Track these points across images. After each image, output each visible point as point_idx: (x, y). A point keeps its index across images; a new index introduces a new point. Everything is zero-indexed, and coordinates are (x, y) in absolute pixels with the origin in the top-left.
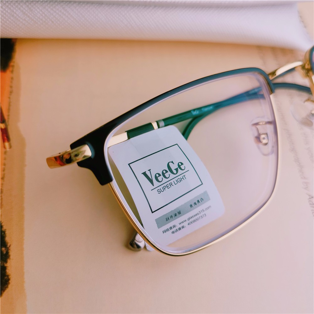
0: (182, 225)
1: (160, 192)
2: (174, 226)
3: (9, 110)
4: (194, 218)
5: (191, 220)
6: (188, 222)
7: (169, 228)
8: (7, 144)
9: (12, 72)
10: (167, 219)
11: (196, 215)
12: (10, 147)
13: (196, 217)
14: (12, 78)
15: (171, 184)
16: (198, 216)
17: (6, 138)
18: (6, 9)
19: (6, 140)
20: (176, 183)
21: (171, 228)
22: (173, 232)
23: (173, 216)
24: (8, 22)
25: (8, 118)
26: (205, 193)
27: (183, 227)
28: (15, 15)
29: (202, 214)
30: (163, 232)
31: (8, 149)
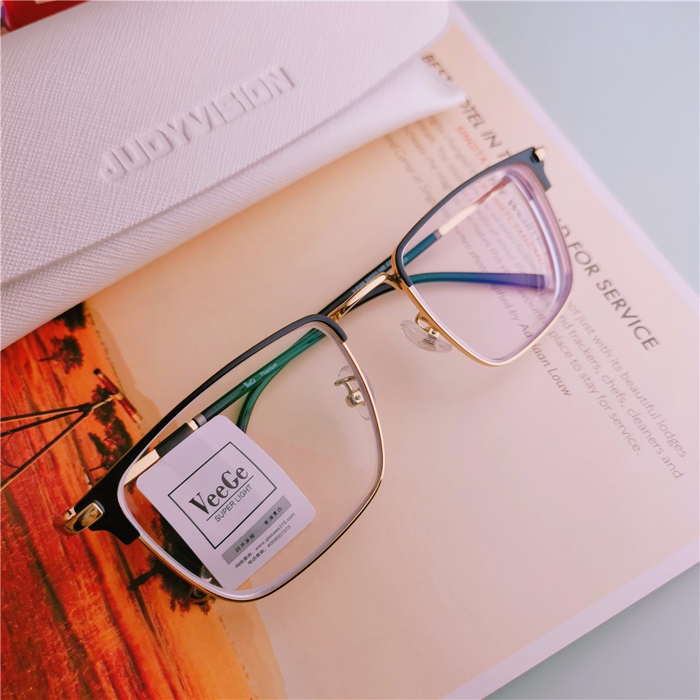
0: (260, 549)
1: (218, 519)
2: (249, 555)
4: (275, 536)
5: (270, 540)
6: (266, 544)
7: (242, 558)
8: (135, 416)
9: (93, 323)
10: (238, 550)
11: (276, 531)
13: (277, 534)
14: (98, 332)
15: (232, 504)
16: (279, 532)
17: (130, 409)
19: (132, 412)
20: (238, 499)
21: (245, 558)
22: (250, 562)
23: (245, 542)
26: (283, 499)
27: (262, 552)
29: (284, 527)
30: (237, 567)
31: (139, 422)
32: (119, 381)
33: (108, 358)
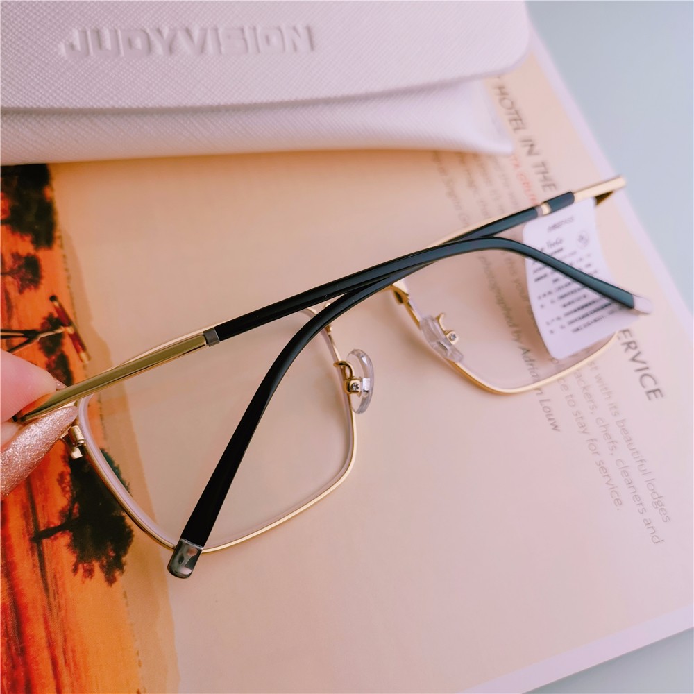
3: (73, 305)
8: (83, 355)
9: (61, 246)
12: (89, 358)
14: (64, 256)
17: (79, 346)
18: (8, 129)
19: (81, 350)
24: (11, 146)
25: (75, 318)
28: (21, 136)
31: (86, 362)
32: (74, 314)
33: (69, 287)
